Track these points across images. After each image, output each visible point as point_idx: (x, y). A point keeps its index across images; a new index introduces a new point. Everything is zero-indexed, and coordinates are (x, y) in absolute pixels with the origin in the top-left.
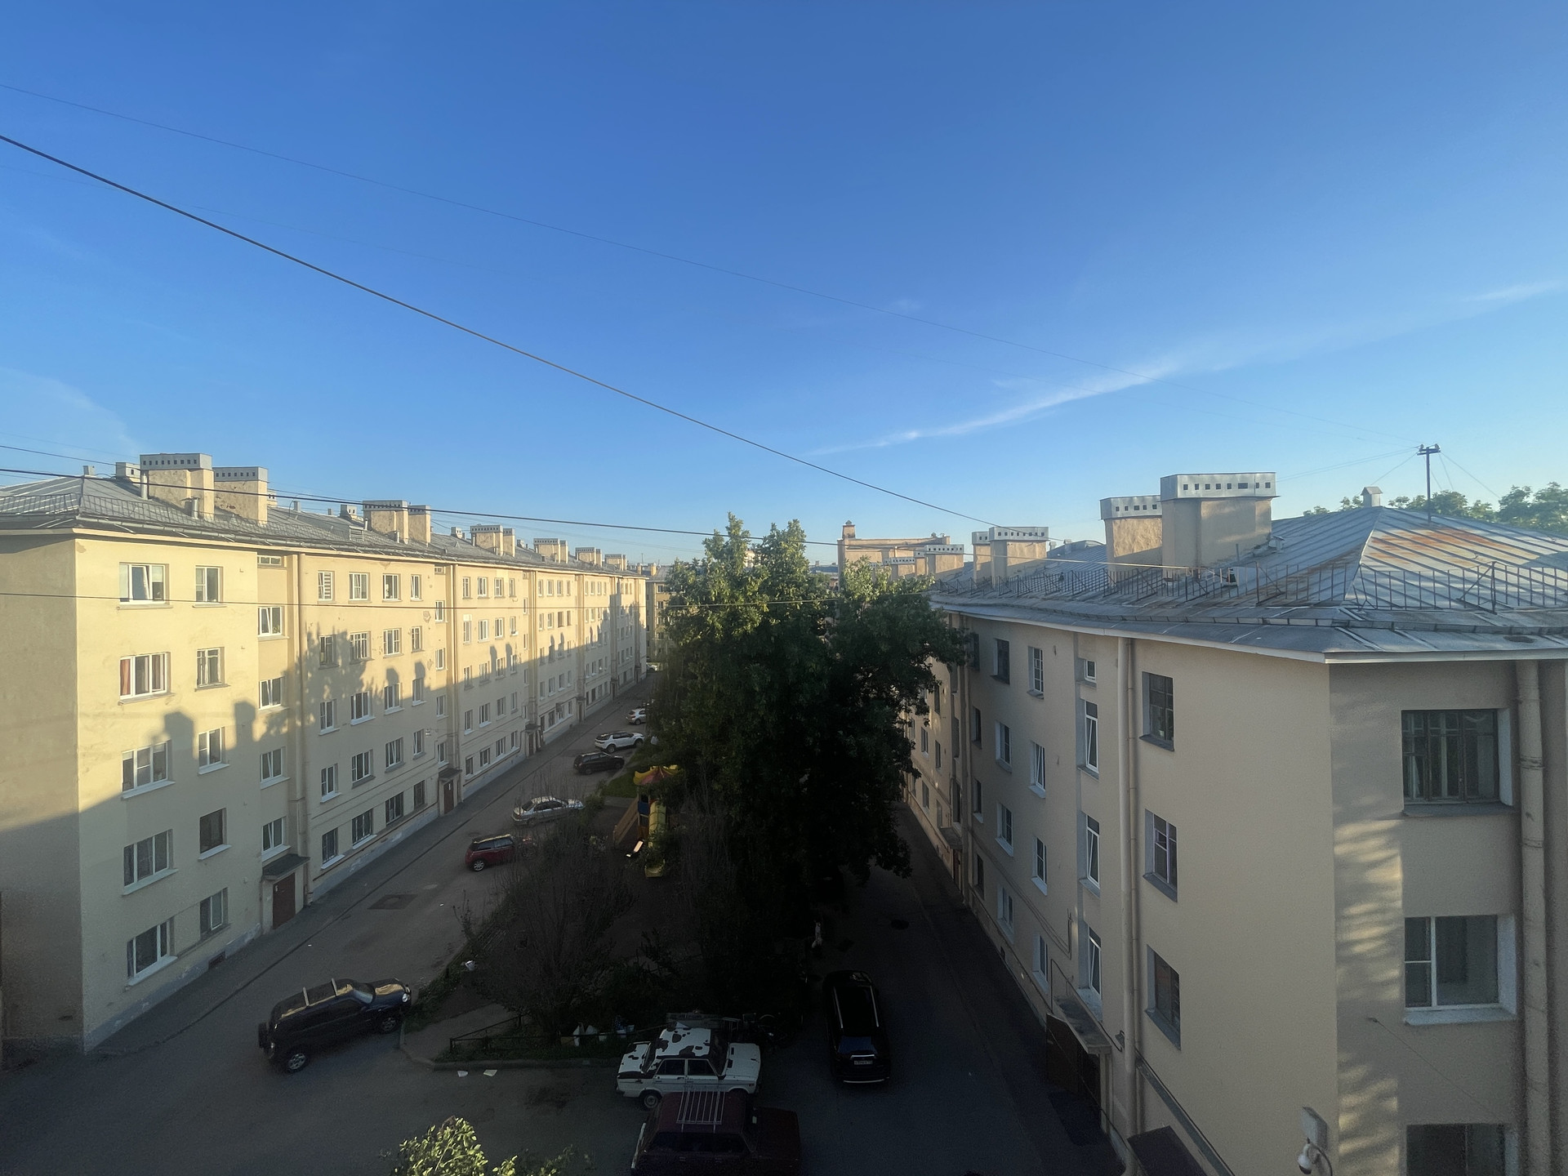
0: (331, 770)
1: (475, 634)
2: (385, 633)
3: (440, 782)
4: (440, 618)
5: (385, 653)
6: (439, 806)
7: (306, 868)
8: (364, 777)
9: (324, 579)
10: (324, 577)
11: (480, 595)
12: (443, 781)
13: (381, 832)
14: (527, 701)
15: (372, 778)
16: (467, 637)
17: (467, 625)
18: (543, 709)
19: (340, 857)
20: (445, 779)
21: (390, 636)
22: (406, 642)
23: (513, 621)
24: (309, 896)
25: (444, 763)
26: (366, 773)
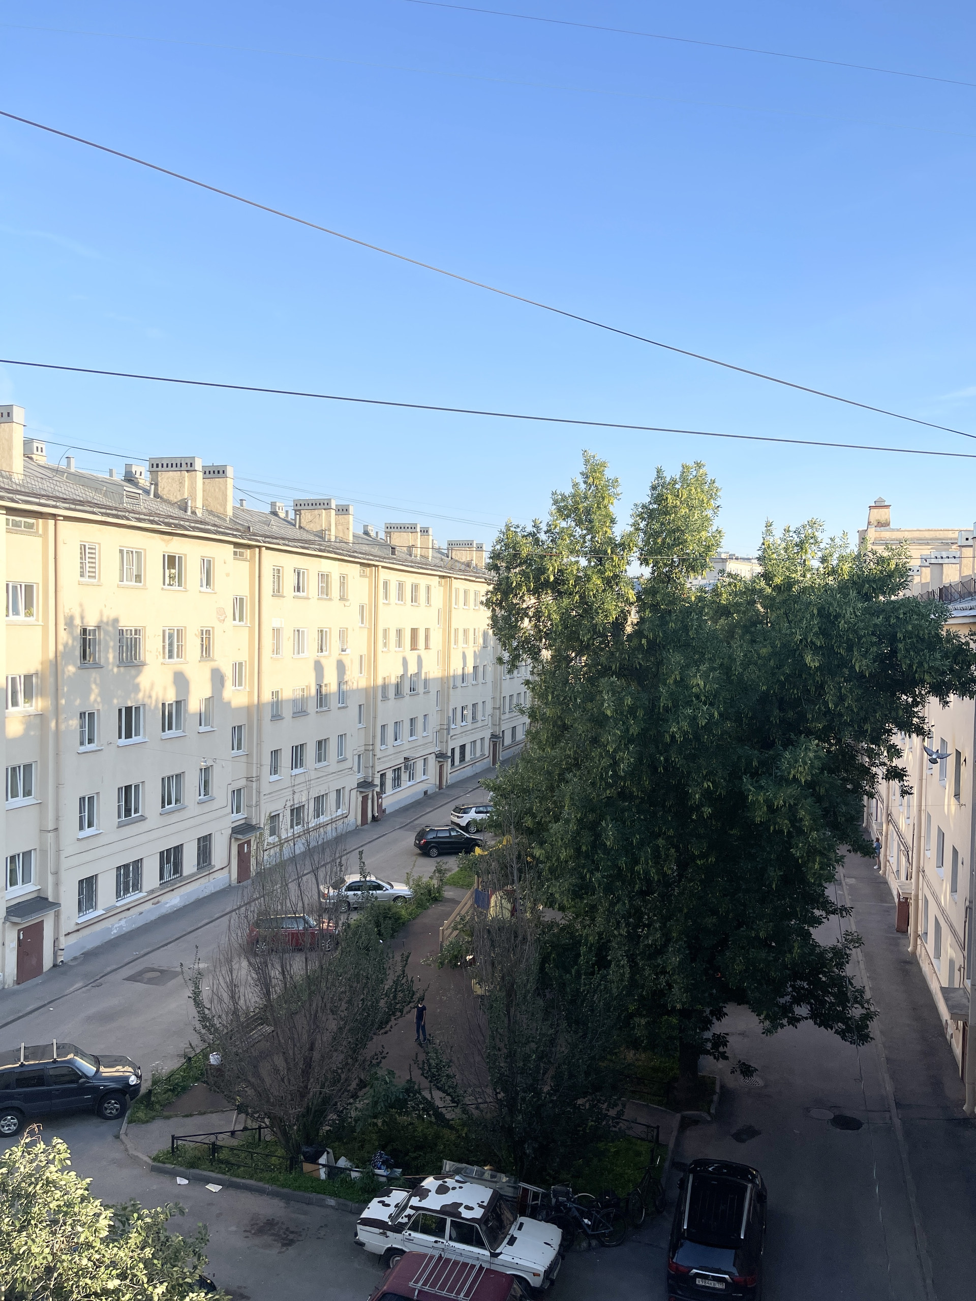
0: (91, 799)
1: (287, 644)
2: (164, 631)
3: (233, 840)
4: (241, 619)
5: (164, 658)
6: (230, 872)
7: (57, 916)
8: (133, 815)
9: (86, 552)
10: (87, 551)
11: (297, 594)
12: (237, 839)
13: (152, 891)
14: (363, 748)
15: (143, 818)
16: (277, 650)
17: (277, 632)
18: (384, 762)
19: (99, 912)
20: (240, 836)
21: (171, 636)
22: (192, 645)
23: (343, 634)
24: (60, 952)
25: (240, 816)
26: (136, 811)
